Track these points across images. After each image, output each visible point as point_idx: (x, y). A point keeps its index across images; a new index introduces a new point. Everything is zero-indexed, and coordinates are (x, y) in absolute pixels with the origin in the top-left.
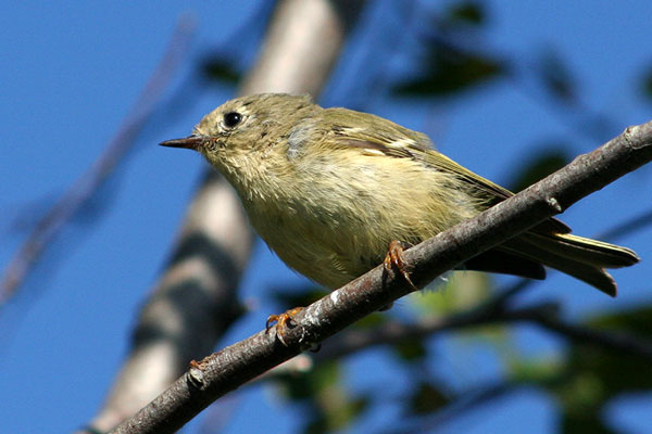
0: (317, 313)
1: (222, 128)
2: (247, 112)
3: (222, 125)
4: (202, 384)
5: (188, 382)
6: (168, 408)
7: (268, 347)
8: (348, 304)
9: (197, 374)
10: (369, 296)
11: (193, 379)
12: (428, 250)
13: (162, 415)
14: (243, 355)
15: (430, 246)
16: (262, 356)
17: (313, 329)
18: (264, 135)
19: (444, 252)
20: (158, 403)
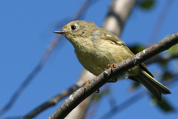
0: (139, 56)
1: (71, 30)
2: (78, 26)
3: (71, 29)
4: (107, 75)
5: (104, 74)
6: (98, 81)
7: (126, 65)
8: (148, 53)
9: (106, 72)
10: (154, 51)
11: (105, 73)
12: (170, 39)
13: (96, 83)
14: (119, 67)
15: (170, 38)
16: (124, 67)
17: (138, 60)
18: (83, 33)
19: (174, 40)
20: (95, 80)
